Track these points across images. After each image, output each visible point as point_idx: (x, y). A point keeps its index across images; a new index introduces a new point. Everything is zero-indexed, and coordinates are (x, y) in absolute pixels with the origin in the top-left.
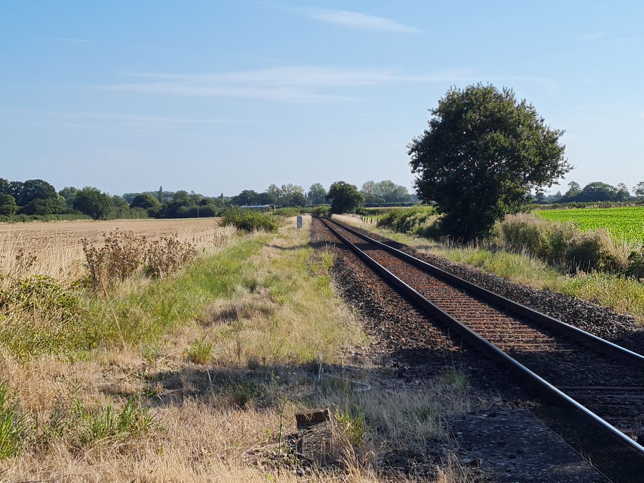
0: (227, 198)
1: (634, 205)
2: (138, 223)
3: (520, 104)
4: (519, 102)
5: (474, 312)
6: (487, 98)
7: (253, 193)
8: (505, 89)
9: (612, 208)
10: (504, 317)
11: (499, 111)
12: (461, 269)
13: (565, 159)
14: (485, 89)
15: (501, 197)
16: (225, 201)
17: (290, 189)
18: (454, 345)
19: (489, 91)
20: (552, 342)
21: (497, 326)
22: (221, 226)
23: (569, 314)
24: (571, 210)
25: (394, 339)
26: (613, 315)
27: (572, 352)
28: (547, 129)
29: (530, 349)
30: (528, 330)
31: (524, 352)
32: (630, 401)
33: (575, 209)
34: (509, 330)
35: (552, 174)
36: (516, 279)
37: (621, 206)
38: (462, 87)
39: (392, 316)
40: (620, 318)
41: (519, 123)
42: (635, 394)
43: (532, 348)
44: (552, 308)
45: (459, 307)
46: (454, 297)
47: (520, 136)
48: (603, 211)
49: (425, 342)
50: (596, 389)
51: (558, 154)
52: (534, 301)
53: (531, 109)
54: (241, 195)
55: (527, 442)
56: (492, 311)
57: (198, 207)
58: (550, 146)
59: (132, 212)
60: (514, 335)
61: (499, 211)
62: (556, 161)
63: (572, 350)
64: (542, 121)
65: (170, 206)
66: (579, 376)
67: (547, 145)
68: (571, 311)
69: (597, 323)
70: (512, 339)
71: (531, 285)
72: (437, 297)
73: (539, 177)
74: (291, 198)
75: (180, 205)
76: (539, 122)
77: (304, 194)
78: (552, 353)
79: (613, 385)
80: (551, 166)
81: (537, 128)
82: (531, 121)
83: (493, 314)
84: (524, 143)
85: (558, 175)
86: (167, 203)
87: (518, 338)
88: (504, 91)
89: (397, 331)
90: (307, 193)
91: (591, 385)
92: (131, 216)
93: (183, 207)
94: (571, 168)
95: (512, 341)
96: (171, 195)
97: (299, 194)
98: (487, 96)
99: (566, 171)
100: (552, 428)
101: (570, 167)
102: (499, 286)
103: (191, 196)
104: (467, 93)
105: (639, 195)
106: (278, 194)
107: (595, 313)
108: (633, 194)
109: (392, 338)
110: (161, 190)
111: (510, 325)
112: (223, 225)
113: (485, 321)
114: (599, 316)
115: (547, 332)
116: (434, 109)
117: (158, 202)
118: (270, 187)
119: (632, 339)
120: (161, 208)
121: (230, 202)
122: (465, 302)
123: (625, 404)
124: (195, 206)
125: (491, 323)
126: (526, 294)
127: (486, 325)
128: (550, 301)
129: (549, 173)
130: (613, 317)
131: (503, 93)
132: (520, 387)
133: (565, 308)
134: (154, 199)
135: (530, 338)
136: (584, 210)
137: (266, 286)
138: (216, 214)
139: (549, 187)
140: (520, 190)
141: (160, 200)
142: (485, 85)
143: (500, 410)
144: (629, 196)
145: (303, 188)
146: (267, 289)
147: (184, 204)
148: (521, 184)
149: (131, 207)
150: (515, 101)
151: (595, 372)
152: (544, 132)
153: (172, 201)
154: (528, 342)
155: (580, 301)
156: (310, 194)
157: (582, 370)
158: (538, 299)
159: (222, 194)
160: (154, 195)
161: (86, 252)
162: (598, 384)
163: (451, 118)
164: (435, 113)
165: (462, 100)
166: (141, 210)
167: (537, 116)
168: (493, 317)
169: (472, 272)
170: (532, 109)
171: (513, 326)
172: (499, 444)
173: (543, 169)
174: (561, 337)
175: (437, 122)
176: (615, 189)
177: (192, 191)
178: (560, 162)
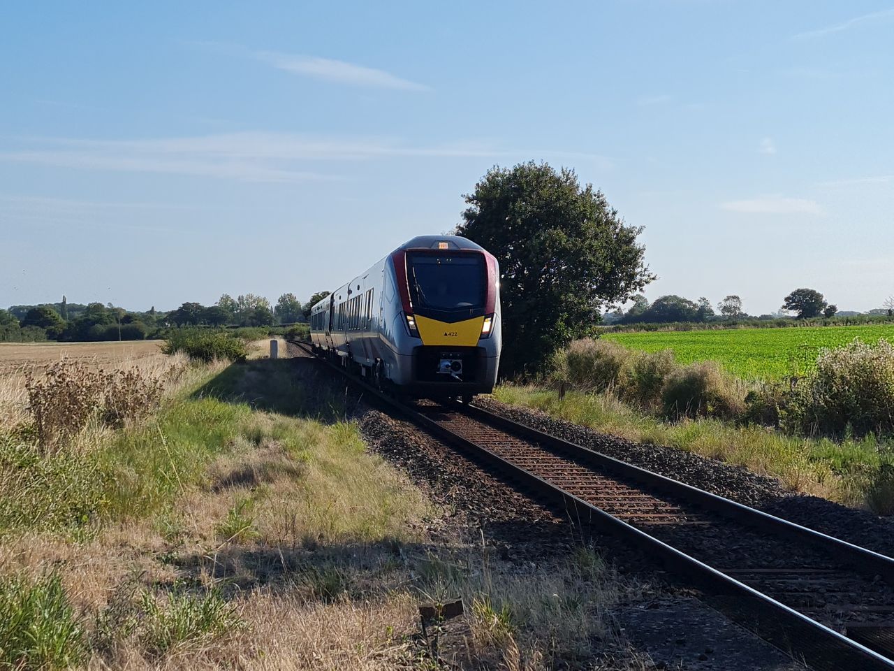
0: (160, 313)
1: (721, 327)
2: (32, 348)
3: (585, 191)
4: (582, 188)
5: (560, 472)
6: (541, 182)
7: (198, 306)
8: (564, 169)
9: (693, 332)
10: (602, 478)
11: (558, 199)
12: (522, 414)
13: (645, 266)
14: (540, 170)
15: (562, 317)
16: (156, 317)
17: (251, 301)
18: (555, 516)
19: (543, 172)
20: (678, 511)
21: (599, 491)
22: (166, 353)
23: (689, 475)
24: (639, 334)
25: (473, 509)
26: (749, 476)
27: (710, 525)
28: (620, 225)
29: (654, 521)
30: (641, 496)
31: (650, 526)
32: (809, 588)
33: (643, 332)
34: (616, 496)
35: (627, 285)
36: (603, 429)
37: (704, 328)
38: (507, 167)
39: (460, 478)
40: (760, 480)
41: (585, 216)
42: (811, 579)
43: (656, 519)
44: (664, 468)
45: (539, 466)
46: (527, 453)
47: (585, 235)
48: (682, 336)
49: (516, 513)
50: (760, 573)
51: (635, 258)
52: (636, 458)
53: (598, 197)
54: (180, 310)
55: (712, 640)
56: (583, 470)
57: (120, 326)
58: (624, 247)
59: (24, 332)
60: (625, 502)
61: (559, 336)
62: (633, 268)
63: (710, 522)
64: (614, 213)
65: (79, 323)
66: (733, 556)
67: (621, 247)
68: (691, 471)
69: (730, 486)
70: (625, 508)
71: (625, 435)
72: (503, 452)
73: (610, 290)
74: (252, 314)
75: (94, 323)
76: (610, 215)
77: (269, 308)
78: (685, 526)
79: (780, 567)
80: (626, 274)
81: (608, 223)
82: (600, 213)
83: (587, 474)
84: (590, 244)
85: (636, 286)
86: (75, 320)
87: (634, 506)
88: (563, 173)
89: (473, 498)
90: (274, 307)
91: (751, 567)
92: (23, 338)
93: (98, 326)
94: (654, 279)
95: (627, 511)
96: (80, 308)
97: (263, 308)
98: (541, 179)
99: (647, 282)
100: (737, 621)
101: (652, 276)
102: (582, 437)
103: (108, 310)
104: (515, 175)
105: (726, 314)
106: (233, 308)
107: (725, 474)
108: (718, 313)
109: (471, 507)
110: (64, 302)
111: (615, 489)
112: (170, 352)
113: (580, 485)
114: (731, 477)
115: (668, 499)
116: (470, 196)
117: (61, 319)
118: (222, 298)
119: (783, 507)
120: (66, 328)
121: (165, 320)
122: (542, 459)
123: (803, 591)
124: (115, 325)
125: (589, 487)
126: (623, 448)
127: (584, 490)
128: (659, 457)
129: (623, 284)
130: (749, 479)
131: (561, 174)
132: (664, 570)
133: (683, 467)
134: (56, 315)
135: (648, 506)
136: (656, 333)
137: (276, 438)
138: (146, 335)
139: (624, 303)
140: (586, 307)
141: (64, 316)
142: (538, 165)
143: (660, 600)
144: (713, 315)
145: (268, 300)
146: (277, 442)
147: (100, 321)
148: (588, 297)
149: (22, 325)
150: (578, 187)
151: (752, 550)
152: (617, 228)
153: (81, 317)
154: (647, 513)
155: (699, 457)
156: (277, 308)
157: (735, 547)
158: (642, 455)
159: (153, 308)
160: (54, 308)
161: (29, 389)
162: (761, 567)
163: (494, 208)
164: (470, 200)
165: (508, 184)
166: (37, 329)
167: (607, 207)
168: (588, 478)
169: (539, 419)
170: (601, 198)
171: (620, 491)
172: (678, 642)
173: (616, 279)
174: (689, 505)
175: (474, 213)
176: (695, 306)
177: (110, 304)
178: (638, 270)
